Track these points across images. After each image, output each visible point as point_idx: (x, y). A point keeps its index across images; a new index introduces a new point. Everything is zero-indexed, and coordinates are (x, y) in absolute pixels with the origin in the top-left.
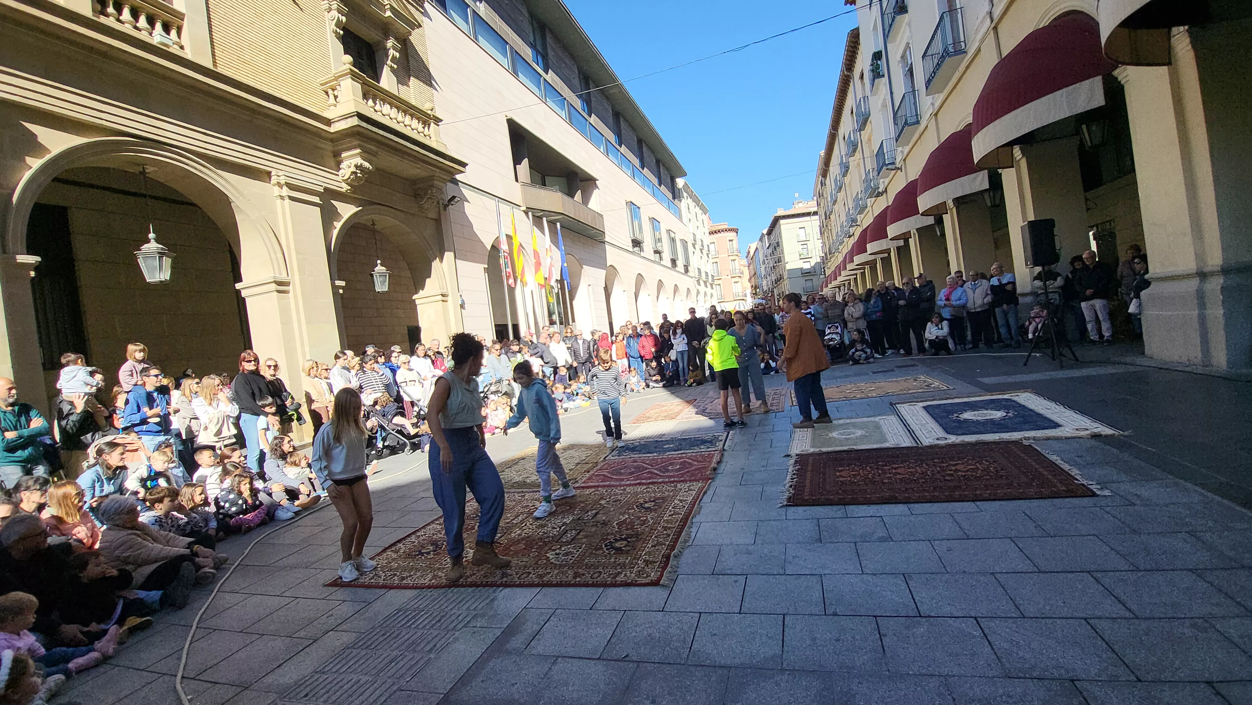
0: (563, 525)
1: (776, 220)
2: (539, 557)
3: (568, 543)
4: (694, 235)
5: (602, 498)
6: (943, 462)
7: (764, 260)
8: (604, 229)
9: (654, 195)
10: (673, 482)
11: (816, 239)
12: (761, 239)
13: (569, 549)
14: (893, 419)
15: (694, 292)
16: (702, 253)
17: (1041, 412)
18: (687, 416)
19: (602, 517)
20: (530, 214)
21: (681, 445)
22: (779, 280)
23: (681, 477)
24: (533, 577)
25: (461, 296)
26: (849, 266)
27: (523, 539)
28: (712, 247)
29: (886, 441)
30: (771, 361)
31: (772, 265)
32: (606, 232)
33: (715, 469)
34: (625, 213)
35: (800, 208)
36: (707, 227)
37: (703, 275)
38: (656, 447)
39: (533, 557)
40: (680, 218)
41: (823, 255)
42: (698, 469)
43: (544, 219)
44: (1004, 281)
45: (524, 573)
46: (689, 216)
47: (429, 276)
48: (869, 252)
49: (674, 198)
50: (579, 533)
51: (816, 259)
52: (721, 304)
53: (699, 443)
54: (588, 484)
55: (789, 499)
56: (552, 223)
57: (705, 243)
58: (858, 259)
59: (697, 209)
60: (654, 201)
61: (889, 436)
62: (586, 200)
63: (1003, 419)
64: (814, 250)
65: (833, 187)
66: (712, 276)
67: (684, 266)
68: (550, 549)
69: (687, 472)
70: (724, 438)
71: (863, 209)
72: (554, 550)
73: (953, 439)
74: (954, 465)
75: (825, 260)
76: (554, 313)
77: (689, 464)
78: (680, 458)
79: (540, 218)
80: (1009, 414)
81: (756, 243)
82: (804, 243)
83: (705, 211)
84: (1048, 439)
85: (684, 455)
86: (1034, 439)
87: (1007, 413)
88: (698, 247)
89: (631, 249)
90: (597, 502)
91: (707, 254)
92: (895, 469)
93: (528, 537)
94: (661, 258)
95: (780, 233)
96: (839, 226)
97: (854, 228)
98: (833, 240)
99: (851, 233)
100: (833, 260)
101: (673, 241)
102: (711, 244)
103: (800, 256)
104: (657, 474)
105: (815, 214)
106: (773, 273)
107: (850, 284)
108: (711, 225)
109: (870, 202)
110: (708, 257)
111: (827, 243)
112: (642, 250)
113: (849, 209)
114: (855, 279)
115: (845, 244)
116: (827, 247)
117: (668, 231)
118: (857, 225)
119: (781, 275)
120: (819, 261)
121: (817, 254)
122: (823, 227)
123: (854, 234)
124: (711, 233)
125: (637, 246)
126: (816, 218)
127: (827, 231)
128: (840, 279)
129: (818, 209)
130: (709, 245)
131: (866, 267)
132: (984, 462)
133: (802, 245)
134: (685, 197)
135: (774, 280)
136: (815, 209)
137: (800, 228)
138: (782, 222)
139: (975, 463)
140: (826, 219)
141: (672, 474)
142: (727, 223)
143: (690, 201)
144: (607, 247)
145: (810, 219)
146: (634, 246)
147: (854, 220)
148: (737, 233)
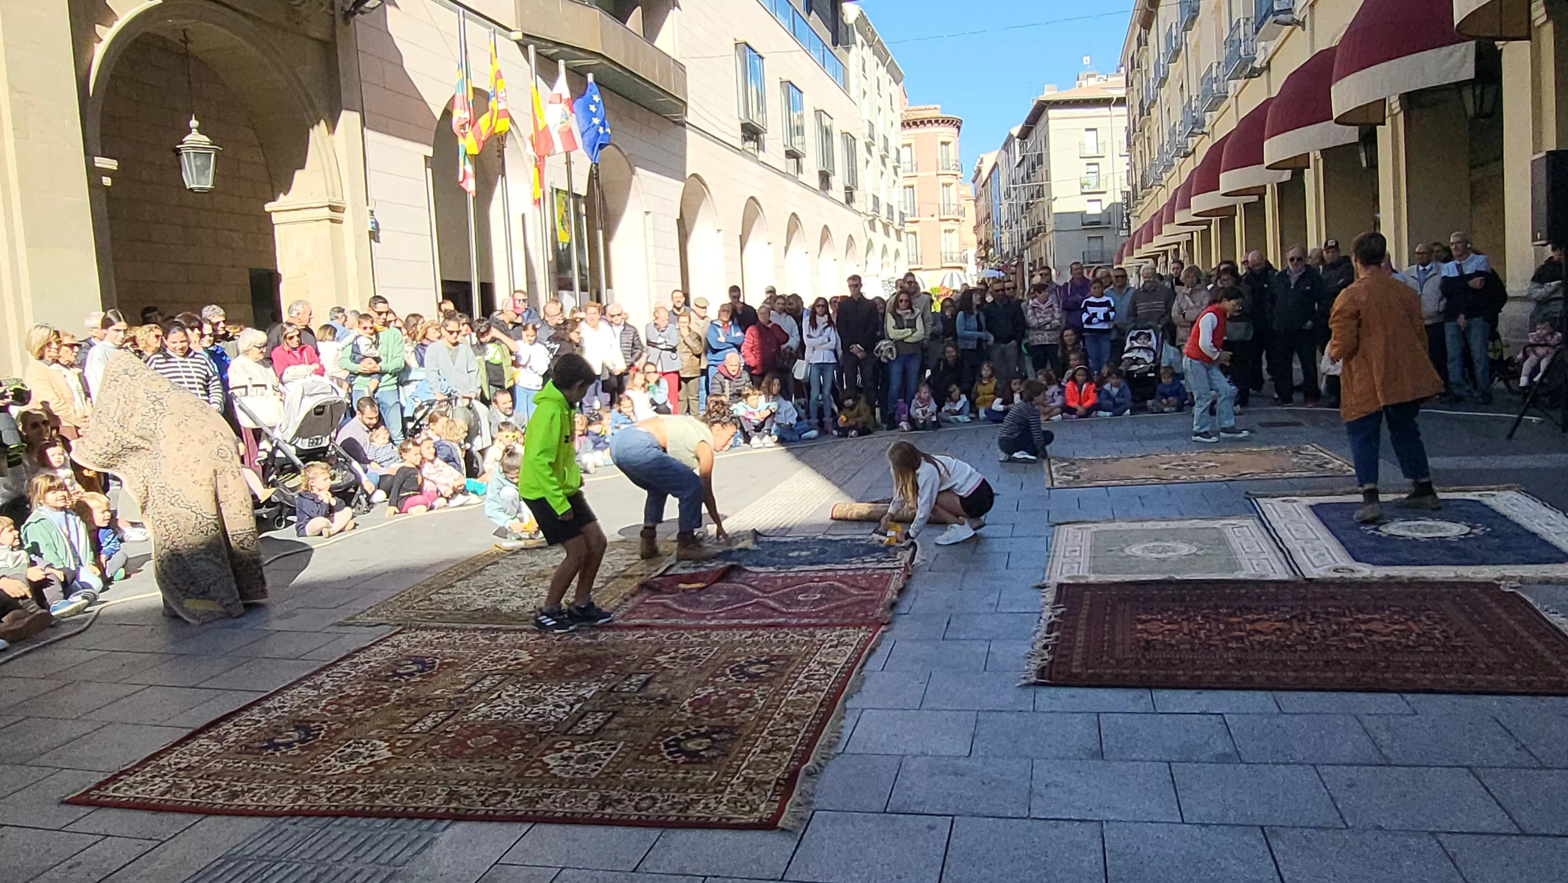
0: (577, 701)
1: (1041, 109)
2: (527, 763)
3: (588, 737)
4: (871, 125)
5: (660, 651)
6: (1344, 615)
7: (1008, 189)
8: (686, 94)
9: (794, 34)
10: (806, 626)
11: (1116, 156)
12: (1006, 146)
13: (589, 749)
14: (1250, 524)
15: (861, 244)
16: (884, 164)
17: (1537, 529)
19: (658, 689)
20: (531, 48)
22: (1035, 234)
23: (823, 617)
24: (513, 803)
25: (372, 212)
26: (1181, 216)
27: (492, 726)
28: (905, 155)
29: (1240, 568)
31: (1023, 202)
32: (690, 103)
33: (893, 605)
34: (731, 65)
35: (1090, 88)
36: (898, 110)
37: (883, 211)
38: (771, 553)
39: (514, 763)
40: (845, 89)
41: (1129, 189)
42: (857, 603)
43: (561, 62)
44: (1468, 270)
45: (495, 794)
46: (864, 82)
47: (302, 167)
48: (1222, 190)
49: (835, 43)
50: (610, 718)
51: (1114, 196)
53: (861, 550)
54: (632, 622)
55: (1041, 672)
56: (576, 75)
57: (893, 142)
58: (1200, 203)
59: (882, 70)
60: (794, 45)
61: (1243, 558)
62: (651, 29)
63: (1464, 538)
64: (1110, 177)
65: (1162, 51)
66: (901, 214)
67: (846, 188)
68: (550, 747)
69: (837, 608)
71: (1216, 101)
72: (560, 750)
73: (1365, 571)
74: (1365, 622)
75: (1132, 198)
76: (570, 266)
77: (839, 591)
78: (821, 579)
79: (553, 60)
80: (1474, 531)
81: (996, 153)
82: (1093, 161)
83: (896, 77)
84: (1547, 582)
85: (829, 574)
86: (1522, 580)
87: (1472, 528)
88: (877, 150)
89: (738, 143)
90: (649, 658)
91: (895, 169)
92: (1253, 622)
93: (504, 722)
94: (799, 168)
95: (1046, 137)
96: (1166, 131)
97: (1196, 139)
98: (1151, 159)
99: (1190, 150)
100: (1147, 200)
101: (827, 133)
102: (903, 146)
103: (1082, 187)
104: (774, 609)
105: (1121, 102)
106: (1025, 218)
107: (1177, 251)
108: (906, 107)
109: (1235, 86)
110: (896, 174)
111: (1139, 166)
112: (761, 147)
113: (1190, 98)
114: (1190, 243)
115: (1175, 168)
116: (1139, 173)
117: (819, 113)
118: (1203, 133)
119: (1039, 223)
120: (1119, 199)
121: (1117, 186)
122: (1134, 131)
123: (1194, 150)
124: (906, 124)
125: (751, 139)
126: (1123, 110)
127: (1141, 139)
128: (1158, 240)
129: (1127, 93)
130: (900, 148)
131: (1213, 219)
132: (1423, 618)
133: (1088, 164)
134: (859, 43)
135: (1025, 233)
136: (1122, 93)
137: (1087, 130)
138: (1052, 113)
139: (1407, 620)
140: (1141, 115)
141: (805, 609)
142: (938, 106)
143: (867, 52)
144: (690, 134)
145: (1108, 113)
146: (746, 139)
147: (1198, 123)
148: (959, 128)
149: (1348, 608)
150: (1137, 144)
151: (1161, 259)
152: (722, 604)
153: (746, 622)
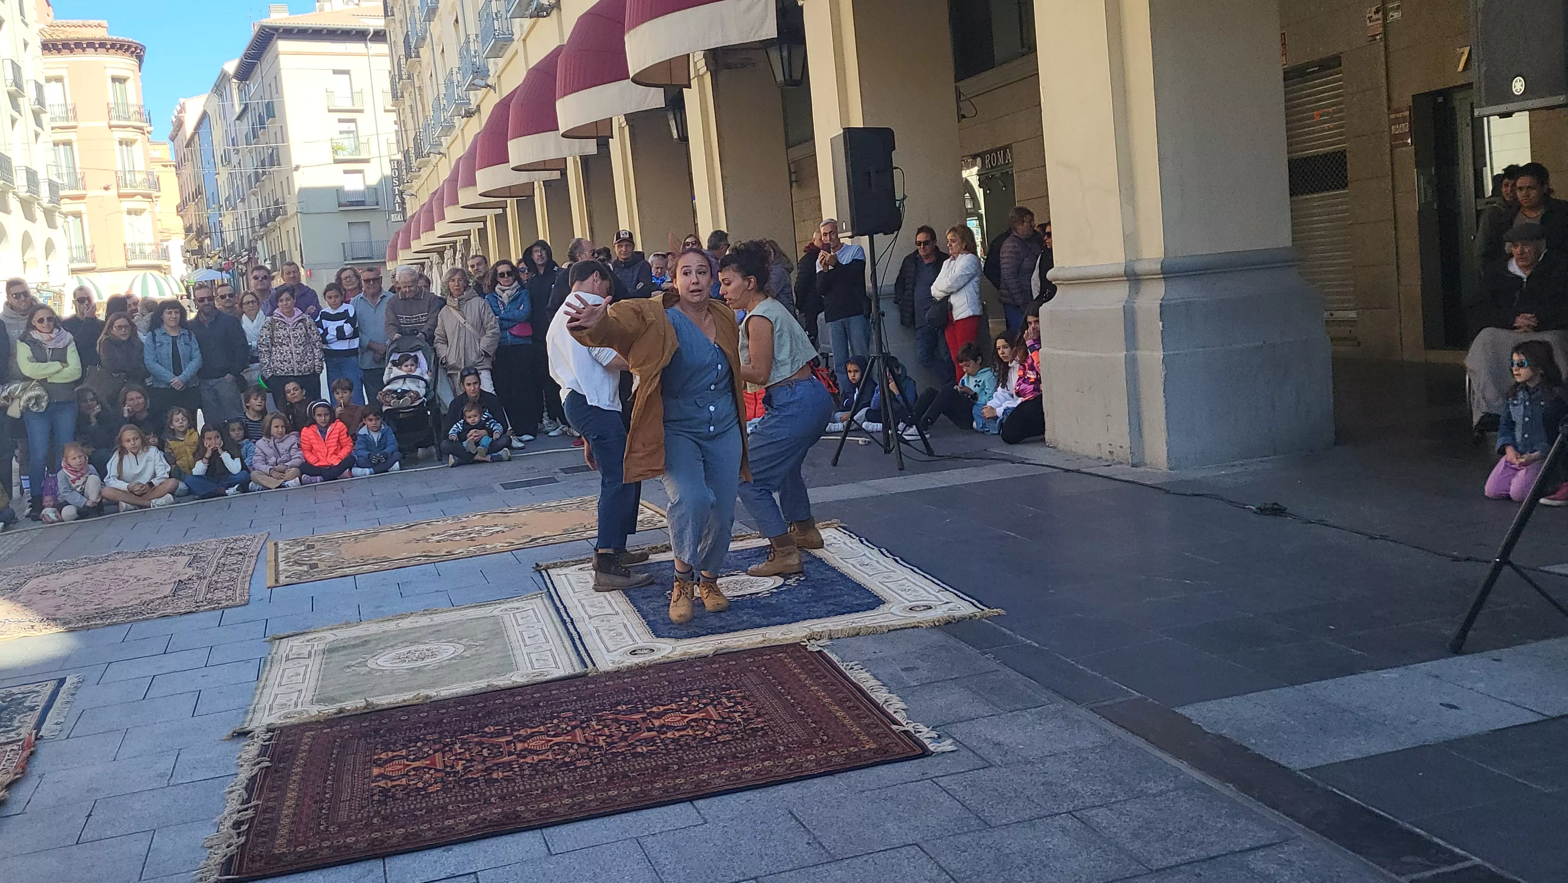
1: (265, 38)
7: (226, 152)
11: (380, 110)
12: (218, 89)
14: (539, 605)
16: (16, 106)
22: (273, 214)
26: (467, 196)
28: (52, 93)
30: (225, 456)
31: (251, 170)
35: (333, 15)
36: (36, 27)
37: (20, 180)
41: (399, 157)
51: (379, 167)
55: (227, 864)
57: (28, 75)
63: (775, 593)
64: (373, 140)
66: (51, 183)
70: (41, 701)
71: (500, 44)
73: (665, 649)
75: (404, 170)
81: (202, 99)
82: (348, 115)
84: (856, 634)
86: (831, 635)
91: (37, 115)
95: (277, 79)
96: (441, 81)
97: (480, 93)
98: (426, 118)
99: (473, 107)
100: (424, 172)
102: (48, 80)
103: (335, 152)
105: (379, 36)
106: (254, 194)
107: (467, 243)
108: (50, 20)
109: (521, 26)
110: (39, 123)
111: (410, 125)
113: (467, 36)
114: (483, 233)
115: (457, 131)
116: (411, 135)
118: (487, 86)
119: (276, 202)
120: (388, 172)
121: (384, 152)
122: (401, 78)
123: (478, 106)
124: (51, 46)
126: (382, 48)
127: (411, 89)
128: (442, 228)
129: (387, 25)
130: (42, 81)
131: (509, 200)
132: (724, 700)
133: (340, 121)
135: (256, 216)
136: (379, 23)
137: (335, 72)
138: (283, 45)
139: (706, 705)
140: (408, 56)
142: (104, 23)
145: (365, 51)
147: (480, 72)
148: (140, 59)
149: (641, 701)
150: (406, 95)
151: (448, 253)
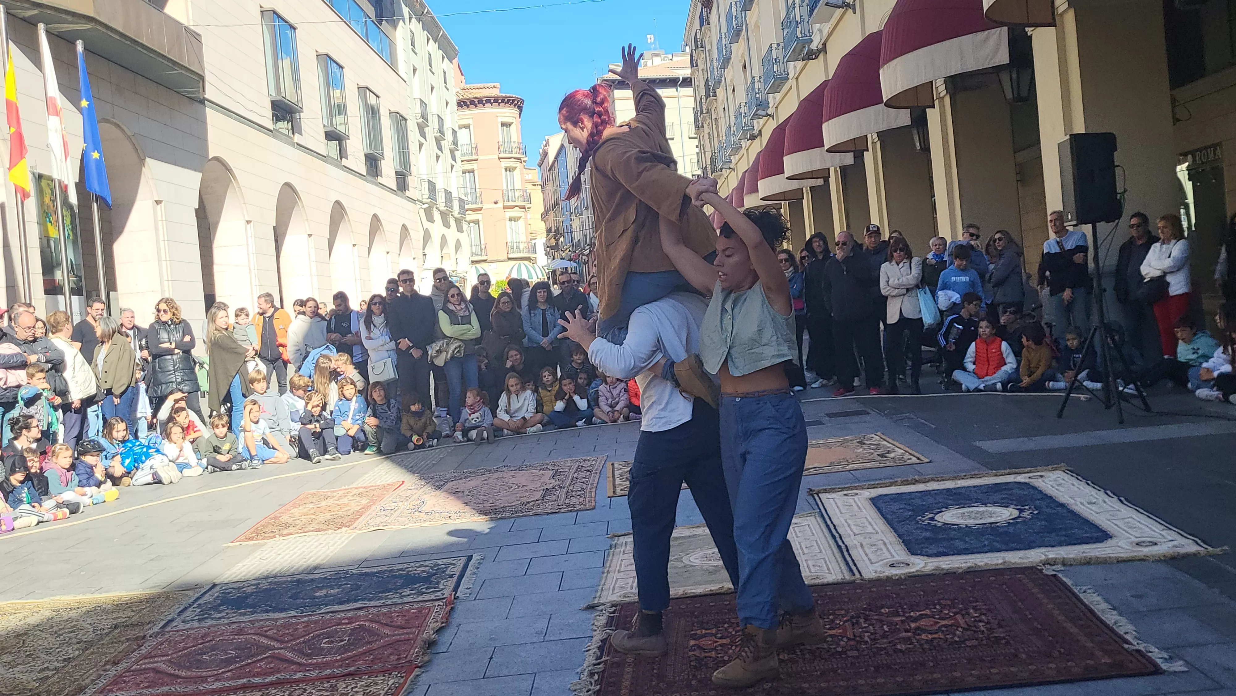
4: (423, 104)
8: (203, 69)
10: (328, 678)
11: (686, 138)
15: (417, 235)
16: (440, 147)
18: (378, 520)
21: (358, 587)
23: (349, 665)
28: (463, 136)
30: (576, 398)
32: (208, 77)
33: (431, 644)
34: (257, 35)
36: (453, 90)
37: (441, 198)
38: (294, 597)
40: (392, 65)
42: (390, 645)
43: (41, 26)
46: (415, 60)
48: (788, 173)
52: (479, 266)
53: (400, 582)
57: (448, 124)
58: (767, 186)
59: (433, 47)
65: (724, 30)
66: (460, 200)
67: (397, 173)
69: (365, 653)
70: (457, 571)
71: (778, 83)
73: (921, 564)
74: (915, 619)
76: (59, 264)
77: (371, 632)
78: (351, 620)
83: (449, 52)
85: (361, 613)
87: (1020, 511)
88: (431, 132)
89: (269, 123)
91: (452, 152)
94: (342, 153)
96: (732, 113)
97: (762, 121)
98: (719, 141)
99: (756, 132)
101: (373, 112)
102: (461, 127)
104: (292, 662)
105: (686, 82)
108: (462, 85)
109: (795, 68)
110: (454, 158)
111: (708, 148)
112: (295, 129)
113: (753, 78)
115: (743, 151)
116: (709, 156)
117: (364, 90)
118: (767, 115)
121: (688, 169)
122: (702, 112)
123: (760, 131)
124: (462, 104)
125: (284, 119)
126: (688, 91)
127: (709, 121)
129: (692, 73)
130: (457, 129)
131: (783, 203)
134: (406, 16)
136: (686, 73)
139: (955, 614)
140: (707, 96)
141: (329, 658)
142: (497, 85)
143: (416, 26)
144: (210, 113)
145: (678, 93)
146: (277, 118)
147: (762, 105)
148: (520, 109)
150: (705, 125)
152: (228, 662)
153: (257, 680)
